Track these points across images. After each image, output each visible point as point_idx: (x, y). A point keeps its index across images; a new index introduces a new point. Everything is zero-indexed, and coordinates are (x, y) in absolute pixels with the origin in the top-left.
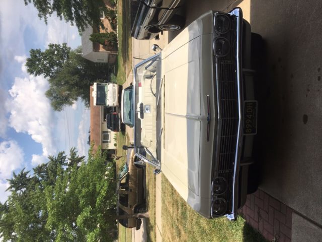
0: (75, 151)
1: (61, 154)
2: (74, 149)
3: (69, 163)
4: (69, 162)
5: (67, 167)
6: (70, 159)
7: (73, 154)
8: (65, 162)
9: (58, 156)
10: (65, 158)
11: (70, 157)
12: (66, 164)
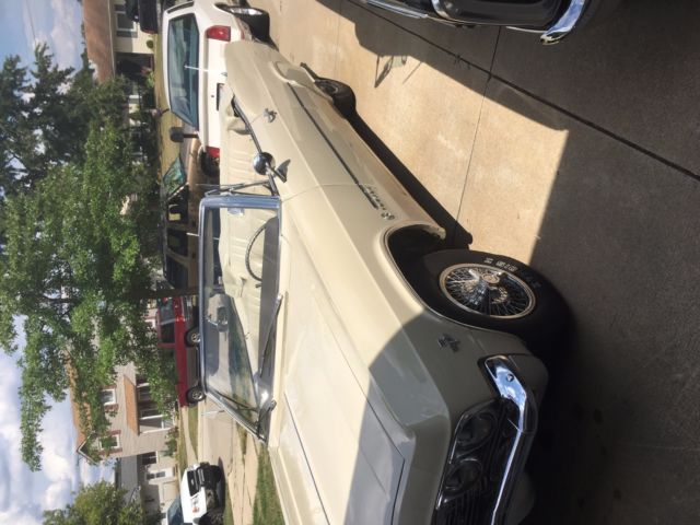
0: (46, 53)
1: (12, 62)
2: (44, 49)
3: (34, 86)
4: (34, 82)
5: (33, 95)
6: (37, 76)
7: (43, 61)
8: (25, 85)
9: (5, 68)
10: (25, 74)
11: (35, 69)
12: (28, 90)
